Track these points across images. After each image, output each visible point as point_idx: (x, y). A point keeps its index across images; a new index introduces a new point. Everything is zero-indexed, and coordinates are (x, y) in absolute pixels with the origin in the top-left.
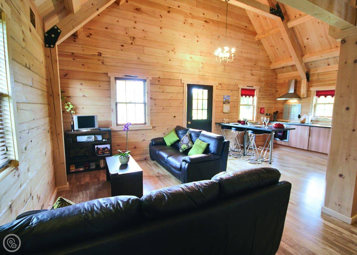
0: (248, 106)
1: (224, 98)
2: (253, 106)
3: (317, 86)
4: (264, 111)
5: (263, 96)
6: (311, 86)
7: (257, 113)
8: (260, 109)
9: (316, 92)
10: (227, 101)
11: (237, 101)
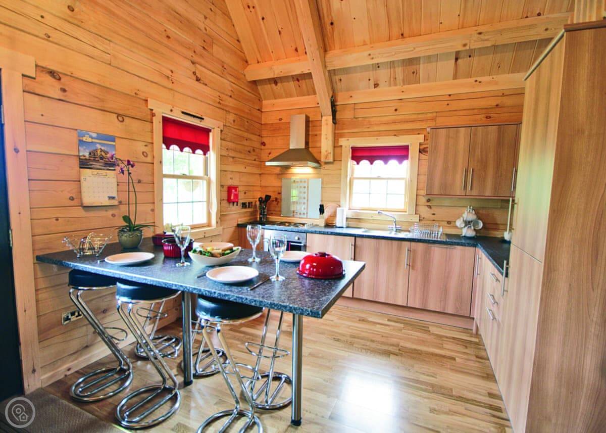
0: (191, 180)
1: (81, 143)
2: (205, 182)
3: (353, 135)
4: (236, 196)
5: (232, 154)
6: (342, 135)
7: (221, 201)
8: (225, 189)
9: (351, 150)
10: (102, 158)
11: (149, 159)
